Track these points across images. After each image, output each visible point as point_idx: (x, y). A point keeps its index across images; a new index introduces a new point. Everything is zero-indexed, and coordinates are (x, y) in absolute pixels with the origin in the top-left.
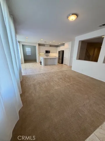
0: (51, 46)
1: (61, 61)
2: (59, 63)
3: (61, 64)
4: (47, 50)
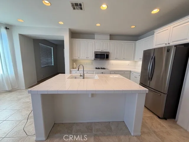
0: (113, 37)
4: (100, 51)
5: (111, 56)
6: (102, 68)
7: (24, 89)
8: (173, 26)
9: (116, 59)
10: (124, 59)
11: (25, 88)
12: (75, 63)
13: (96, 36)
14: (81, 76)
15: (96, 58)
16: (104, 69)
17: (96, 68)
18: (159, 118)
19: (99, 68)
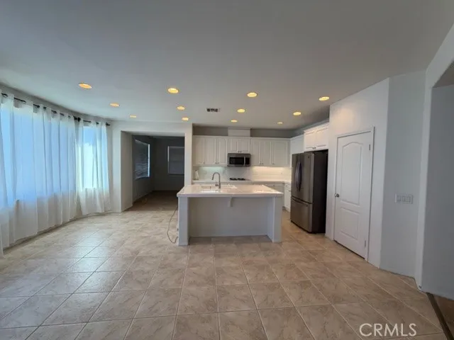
0: (255, 132)
1: (307, 211)
2: (296, 220)
3: (313, 232)
4: (237, 152)
5: (253, 161)
6: (239, 179)
7: (118, 213)
8: (318, 129)
9: (261, 165)
10: (273, 165)
11: (120, 211)
12: (197, 173)
13: (230, 132)
14: (216, 185)
15: (230, 163)
16: (243, 179)
17: (231, 179)
18: (309, 233)
19: (235, 179)
